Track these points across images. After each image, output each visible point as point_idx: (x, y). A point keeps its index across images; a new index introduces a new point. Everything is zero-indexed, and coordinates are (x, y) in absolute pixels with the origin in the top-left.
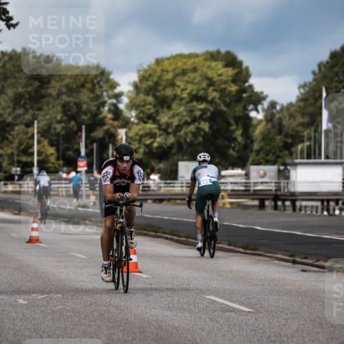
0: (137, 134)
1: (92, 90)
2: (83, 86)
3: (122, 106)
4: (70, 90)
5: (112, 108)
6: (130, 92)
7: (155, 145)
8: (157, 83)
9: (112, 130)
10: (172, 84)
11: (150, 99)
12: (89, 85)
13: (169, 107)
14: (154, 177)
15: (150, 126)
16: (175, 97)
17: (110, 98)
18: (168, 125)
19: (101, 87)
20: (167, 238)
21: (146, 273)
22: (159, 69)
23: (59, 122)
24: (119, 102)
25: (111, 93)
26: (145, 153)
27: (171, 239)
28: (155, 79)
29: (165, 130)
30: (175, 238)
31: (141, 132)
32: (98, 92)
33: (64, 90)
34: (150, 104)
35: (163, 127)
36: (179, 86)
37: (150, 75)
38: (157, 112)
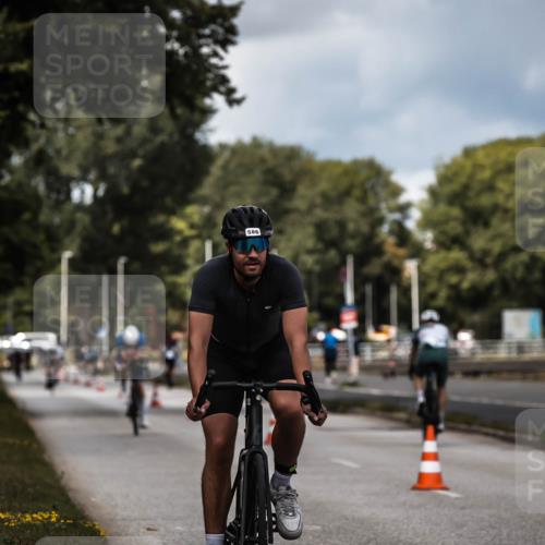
0: (435, 268)
1: (363, 200)
2: (347, 193)
3: (411, 224)
4: (328, 200)
5: (395, 227)
6: (423, 201)
7: (465, 285)
8: (466, 187)
9: (396, 262)
10: (490, 187)
11: (456, 212)
12: (357, 192)
13: (486, 224)
14: (465, 337)
15: (457, 255)
16: (496, 208)
17: (392, 210)
18: (486, 253)
19: (376, 194)
20: (487, 434)
21: (456, 490)
22: (468, 164)
23: (310, 252)
24: (406, 217)
25: (392, 203)
26: (449, 298)
27: (494, 436)
28: (463, 179)
29: (480, 261)
30: (501, 433)
31: (443, 265)
32: (371, 201)
33: (318, 200)
34: (455, 219)
35: (478, 255)
36: (501, 191)
37: (456, 174)
38: (467, 233)
